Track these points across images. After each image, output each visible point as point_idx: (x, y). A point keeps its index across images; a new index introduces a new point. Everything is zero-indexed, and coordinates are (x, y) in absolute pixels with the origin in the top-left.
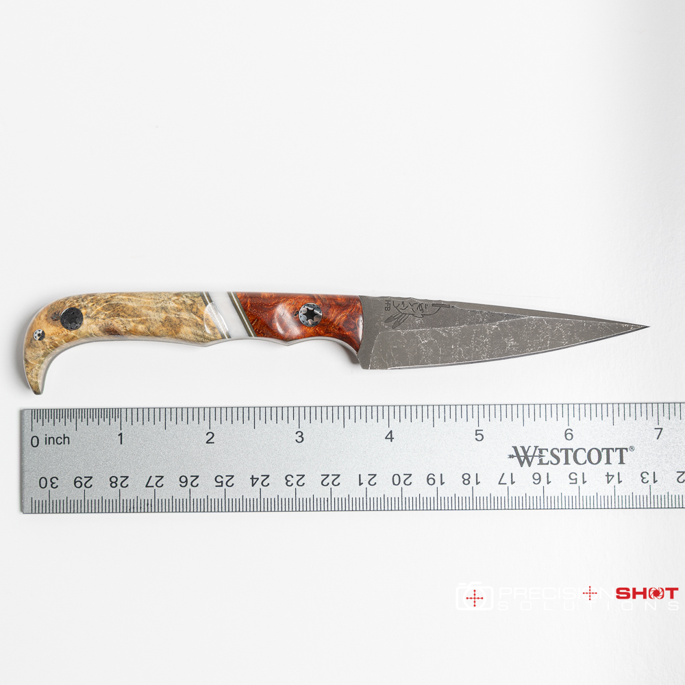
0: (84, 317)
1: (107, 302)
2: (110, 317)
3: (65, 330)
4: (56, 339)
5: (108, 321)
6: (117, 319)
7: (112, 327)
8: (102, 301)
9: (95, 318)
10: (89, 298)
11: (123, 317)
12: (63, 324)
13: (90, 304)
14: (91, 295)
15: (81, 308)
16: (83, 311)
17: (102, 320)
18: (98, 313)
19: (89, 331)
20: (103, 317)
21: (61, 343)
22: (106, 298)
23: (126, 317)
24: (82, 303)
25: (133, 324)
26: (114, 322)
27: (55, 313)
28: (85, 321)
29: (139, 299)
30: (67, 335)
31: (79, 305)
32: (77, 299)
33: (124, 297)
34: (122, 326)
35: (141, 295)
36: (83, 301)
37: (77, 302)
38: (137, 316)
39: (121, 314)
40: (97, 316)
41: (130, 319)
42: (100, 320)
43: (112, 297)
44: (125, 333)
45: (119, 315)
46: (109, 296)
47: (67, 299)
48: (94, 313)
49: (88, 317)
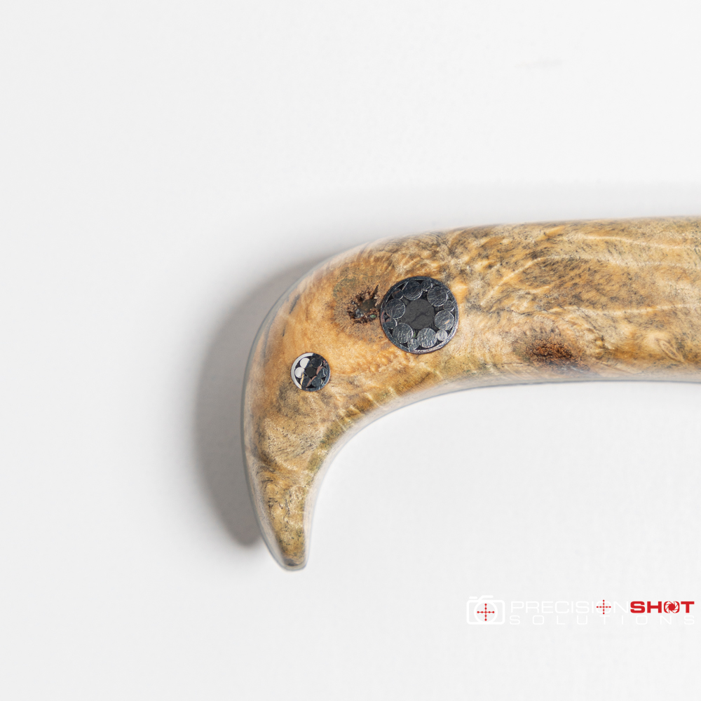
0: (461, 307)
1: (534, 256)
2: (548, 306)
3: (400, 353)
4: (370, 383)
5: (544, 320)
6: (573, 313)
7: (555, 339)
8: (519, 253)
9: (496, 310)
10: (474, 244)
11: (593, 304)
12: (391, 333)
13: (479, 265)
14: (478, 233)
15: (449, 276)
16: (457, 288)
17: (522, 319)
18: (507, 292)
19: (478, 354)
20: (525, 305)
21: (382, 396)
22: (531, 240)
23: (604, 307)
24: (453, 262)
25: (626, 329)
26: (562, 325)
27: (361, 299)
28: (467, 323)
29: (642, 243)
30: (404, 371)
31: (442, 269)
32: (434, 245)
33: (591, 238)
34: (590, 337)
35: (647, 230)
36: (452, 252)
37: (434, 255)
38: (642, 301)
39: (585, 296)
40: (506, 303)
41: (618, 313)
42: (517, 318)
43: (549, 238)
44: (599, 358)
45: (578, 300)
46: (538, 235)
47: (397, 247)
48: (494, 293)
49: (476, 308)
